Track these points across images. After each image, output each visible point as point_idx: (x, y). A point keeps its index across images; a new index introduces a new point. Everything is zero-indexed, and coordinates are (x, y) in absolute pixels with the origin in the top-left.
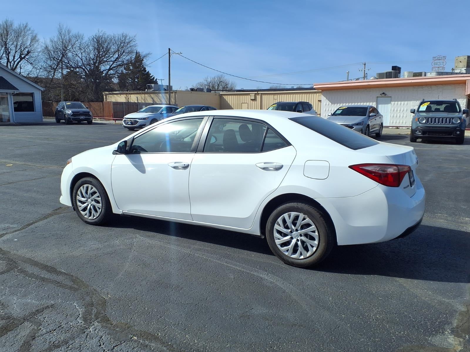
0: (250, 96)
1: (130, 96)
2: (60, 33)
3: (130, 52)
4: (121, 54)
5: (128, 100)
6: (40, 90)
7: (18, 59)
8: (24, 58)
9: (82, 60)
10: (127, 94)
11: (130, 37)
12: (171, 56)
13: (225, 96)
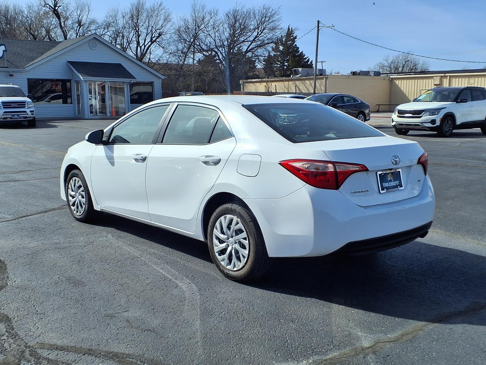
0: (433, 80)
1: (271, 84)
2: (194, 9)
3: (273, 29)
4: (260, 31)
5: (268, 90)
6: (160, 78)
7: (148, 43)
8: (155, 41)
9: (215, 40)
10: (267, 81)
11: (273, 9)
12: (320, 31)
13: (397, 81)
